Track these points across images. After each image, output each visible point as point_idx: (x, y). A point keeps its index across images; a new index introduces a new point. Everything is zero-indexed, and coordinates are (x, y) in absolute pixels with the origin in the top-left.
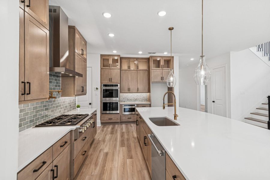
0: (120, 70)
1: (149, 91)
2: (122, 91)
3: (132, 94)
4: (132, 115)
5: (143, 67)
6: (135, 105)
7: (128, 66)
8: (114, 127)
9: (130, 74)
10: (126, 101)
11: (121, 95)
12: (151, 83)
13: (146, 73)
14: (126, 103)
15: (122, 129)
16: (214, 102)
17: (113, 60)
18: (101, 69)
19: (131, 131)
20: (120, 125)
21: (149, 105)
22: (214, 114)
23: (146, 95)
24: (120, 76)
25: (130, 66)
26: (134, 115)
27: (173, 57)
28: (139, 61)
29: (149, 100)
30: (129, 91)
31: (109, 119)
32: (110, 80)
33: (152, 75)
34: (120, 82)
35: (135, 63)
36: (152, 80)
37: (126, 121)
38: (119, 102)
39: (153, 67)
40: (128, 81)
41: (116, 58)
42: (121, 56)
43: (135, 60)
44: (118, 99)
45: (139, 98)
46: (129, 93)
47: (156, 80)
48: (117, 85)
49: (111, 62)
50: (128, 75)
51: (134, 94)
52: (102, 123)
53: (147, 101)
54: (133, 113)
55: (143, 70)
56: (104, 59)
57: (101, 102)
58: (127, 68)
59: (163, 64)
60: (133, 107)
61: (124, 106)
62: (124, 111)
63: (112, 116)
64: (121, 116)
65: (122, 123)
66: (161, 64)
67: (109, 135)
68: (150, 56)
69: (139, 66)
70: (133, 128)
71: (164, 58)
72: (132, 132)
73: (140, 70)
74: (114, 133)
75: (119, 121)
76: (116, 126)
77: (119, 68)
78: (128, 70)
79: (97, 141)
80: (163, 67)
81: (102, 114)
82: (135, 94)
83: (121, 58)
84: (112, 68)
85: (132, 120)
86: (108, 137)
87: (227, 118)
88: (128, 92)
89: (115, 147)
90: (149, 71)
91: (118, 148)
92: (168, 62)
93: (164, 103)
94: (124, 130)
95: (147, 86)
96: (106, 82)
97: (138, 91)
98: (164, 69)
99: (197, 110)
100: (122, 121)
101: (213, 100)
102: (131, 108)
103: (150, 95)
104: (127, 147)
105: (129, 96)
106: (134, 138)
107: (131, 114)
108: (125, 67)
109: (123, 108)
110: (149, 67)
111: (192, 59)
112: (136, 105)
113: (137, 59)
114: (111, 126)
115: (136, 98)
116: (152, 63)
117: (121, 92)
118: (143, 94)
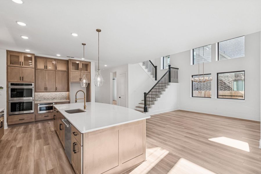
0: (35, 69)
1: (68, 90)
2: (37, 91)
3: (50, 93)
4: (50, 113)
5: (61, 68)
6: (52, 104)
7: (45, 66)
8: (27, 127)
9: (47, 74)
10: (43, 100)
11: (36, 94)
12: (70, 83)
13: (66, 74)
14: (42, 102)
15: (38, 127)
16: (120, 97)
17: (24, 57)
18: (8, 66)
19: (48, 127)
20: (34, 125)
21: (68, 102)
22: (120, 106)
23: (65, 94)
24: (34, 75)
25: (47, 66)
26: (52, 113)
27: (90, 62)
28: (57, 62)
29: (68, 98)
30: (46, 90)
31: (20, 120)
32: (22, 78)
33: (71, 76)
34: (34, 82)
35: (53, 63)
36: (71, 80)
37: (42, 119)
38: (33, 102)
39: (72, 69)
40: (45, 80)
41: (29, 56)
42: (35, 55)
43: (53, 60)
44: (31, 98)
45: (57, 96)
46: (46, 92)
47: (74, 81)
48: (31, 85)
49: (22, 59)
50: (45, 74)
51: (51, 93)
52: (9, 126)
53: (66, 99)
54: (51, 111)
55: (62, 71)
56: (11, 55)
57: (8, 102)
58: (44, 68)
59: (81, 67)
60: (51, 105)
61: (40, 105)
62: (40, 110)
63: (24, 117)
64: (35, 116)
65: (37, 122)
66: (80, 67)
67: (22, 134)
68: (69, 59)
69: (57, 67)
70: (51, 124)
71: (82, 63)
72: (50, 128)
73: (59, 71)
74: (28, 132)
75: (34, 120)
76: (30, 125)
77: (34, 67)
78: (45, 69)
79: (5, 141)
80: (81, 70)
81: (9, 115)
82: (53, 93)
83: (36, 58)
84: (24, 66)
85: (50, 118)
86: (20, 136)
87: (127, 108)
88: (44, 91)
89: (30, 141)
90: (68, 72)
91: (33, 141)
92: (87, 66)
93: (76, 98)
94: (40, 128)
95: (67, 86)
96: (16, 80)
97: (56, 90)
98: (82, 71)
99: (110, 104)
100: (37, 120)
101: (119, 97)
102: (48, 107)
103: (69, 94)
104: (44, 139)
105: (46, 95)
106: (51, 131)
107: (48, 112)
108: (41, 66)
109: (39, 107)
110: (68, 69)
111: (106, 66)
112: (54, 103)
113: (55, 60)
114: (23, 126)
115: (55, 97)
116: (71, 65)
117: (35, 91)
118: (61, 93)
